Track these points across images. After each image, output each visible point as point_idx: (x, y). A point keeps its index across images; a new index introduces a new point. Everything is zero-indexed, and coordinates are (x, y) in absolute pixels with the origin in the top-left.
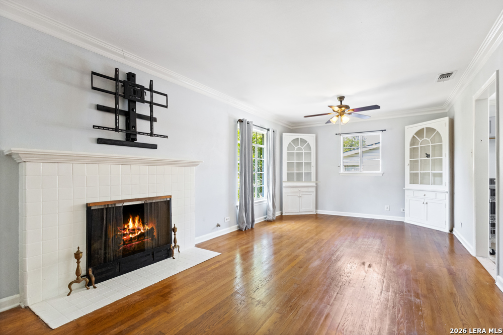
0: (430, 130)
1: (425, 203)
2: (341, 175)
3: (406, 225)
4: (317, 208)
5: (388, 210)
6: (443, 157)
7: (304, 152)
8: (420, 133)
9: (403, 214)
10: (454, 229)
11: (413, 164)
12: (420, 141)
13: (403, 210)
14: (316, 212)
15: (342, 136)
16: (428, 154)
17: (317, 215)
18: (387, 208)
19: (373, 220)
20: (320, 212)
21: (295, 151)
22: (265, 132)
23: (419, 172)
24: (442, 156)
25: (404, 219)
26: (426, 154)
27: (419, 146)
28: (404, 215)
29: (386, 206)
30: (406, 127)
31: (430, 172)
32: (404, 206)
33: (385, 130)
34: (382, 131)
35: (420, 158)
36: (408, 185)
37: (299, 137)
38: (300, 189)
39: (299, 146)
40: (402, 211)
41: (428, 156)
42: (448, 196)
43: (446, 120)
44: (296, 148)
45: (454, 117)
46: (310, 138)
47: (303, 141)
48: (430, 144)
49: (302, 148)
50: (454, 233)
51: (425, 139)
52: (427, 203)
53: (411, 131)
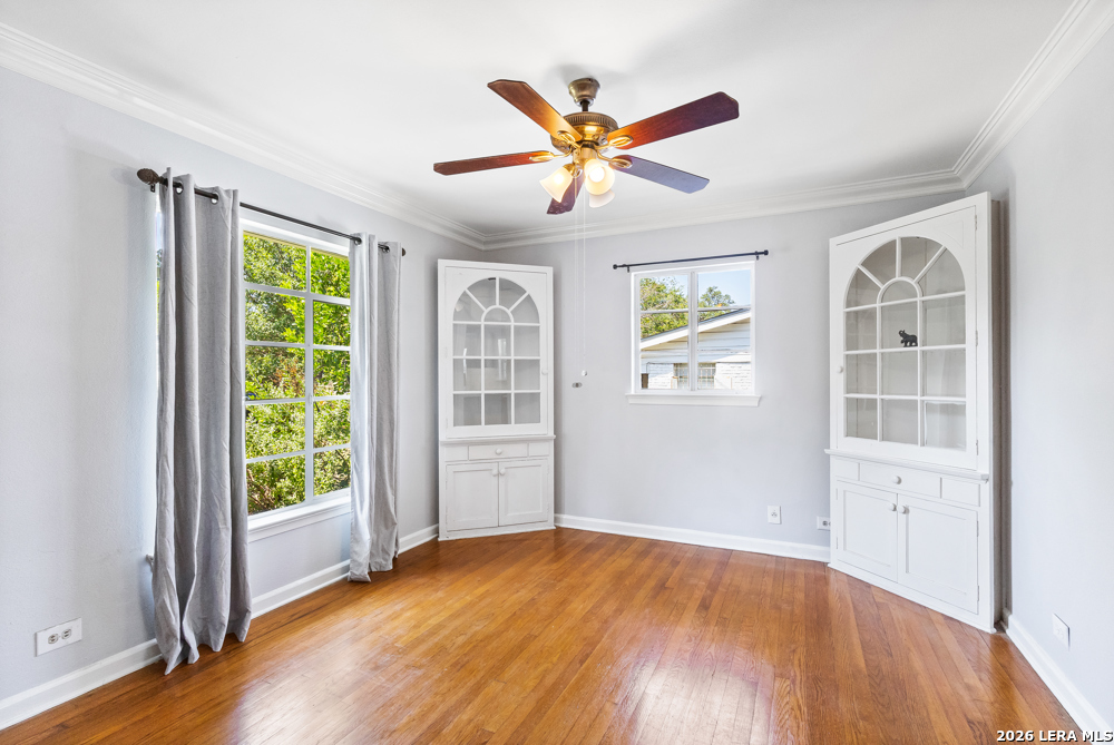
0: (917, 248)
1: (900, 509)
2: (631, 401)
3: (832, 576)
4: (558, 508)
5: (777, 520)
6: (969, 346)
7: (512, 324)
8: (880, 260)
9: (824, 537)
10: (1012, 619)
11: (858, 368)
12: (882, 287)
13: (825, 523)
14: (556, 520)
15: (636, 276)
16: (909, 333)
17: (559, 531)
18: (774, 514)
19: (729, 553)
20: (569, 521)
21: (483, 323)
22: (342, 248)
23: (878, 397)
24: (963, 341)
25: (828, 554)
26: (902, 334)
27: (878, 305)
28: (827, 542)
29: (770, 509)
30: (833, 241)
31: (918, 398)
32: (825, 507)
33: (766, 253)
34: (757, 253)
35: (884, 347)
36: (841, 443)
37: (498, 275)
38: (499, 449)
39: (498, 306)
40: (819, 525)
41: (909, 340)
42: (987, 491)
43: (981, 204)
44: (486, 311)
45: (1006, 194)
46: (534, 280)
47: (510, 289)
48: (919, 299)
49: (509, 311)
50: (1009, 632)
51: (898, 278)
52: (906, 511)
53: (849, 253)
